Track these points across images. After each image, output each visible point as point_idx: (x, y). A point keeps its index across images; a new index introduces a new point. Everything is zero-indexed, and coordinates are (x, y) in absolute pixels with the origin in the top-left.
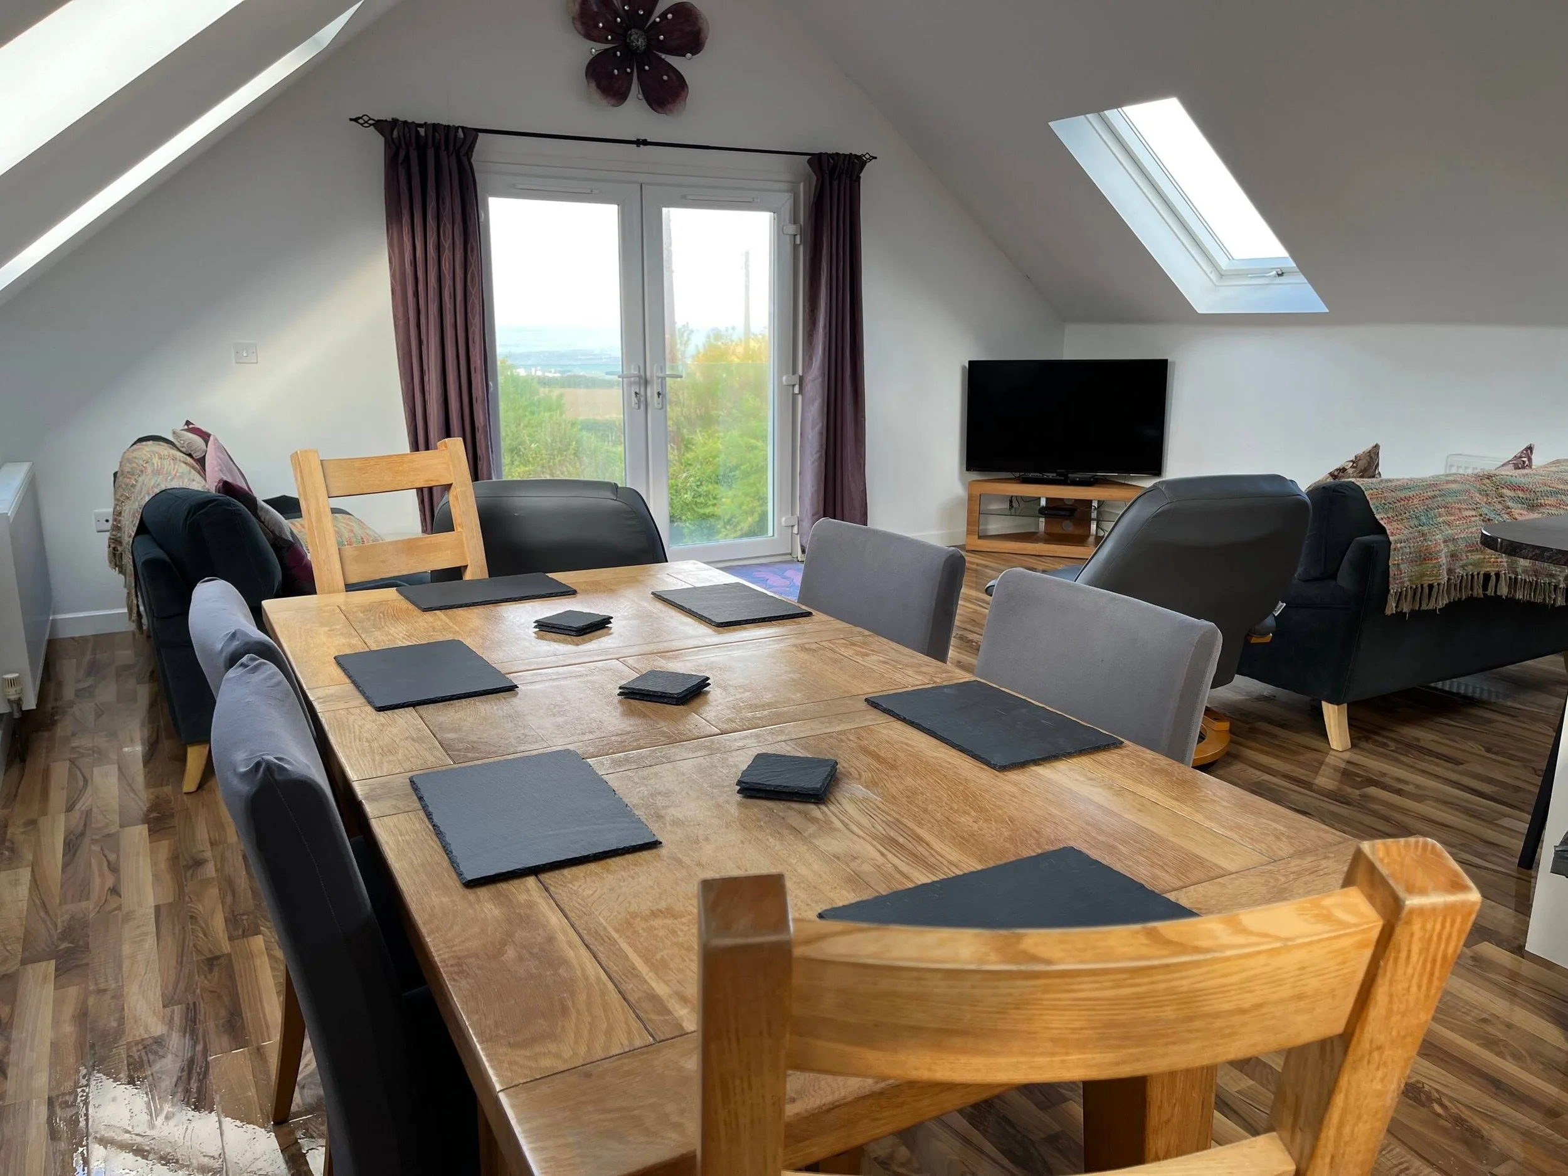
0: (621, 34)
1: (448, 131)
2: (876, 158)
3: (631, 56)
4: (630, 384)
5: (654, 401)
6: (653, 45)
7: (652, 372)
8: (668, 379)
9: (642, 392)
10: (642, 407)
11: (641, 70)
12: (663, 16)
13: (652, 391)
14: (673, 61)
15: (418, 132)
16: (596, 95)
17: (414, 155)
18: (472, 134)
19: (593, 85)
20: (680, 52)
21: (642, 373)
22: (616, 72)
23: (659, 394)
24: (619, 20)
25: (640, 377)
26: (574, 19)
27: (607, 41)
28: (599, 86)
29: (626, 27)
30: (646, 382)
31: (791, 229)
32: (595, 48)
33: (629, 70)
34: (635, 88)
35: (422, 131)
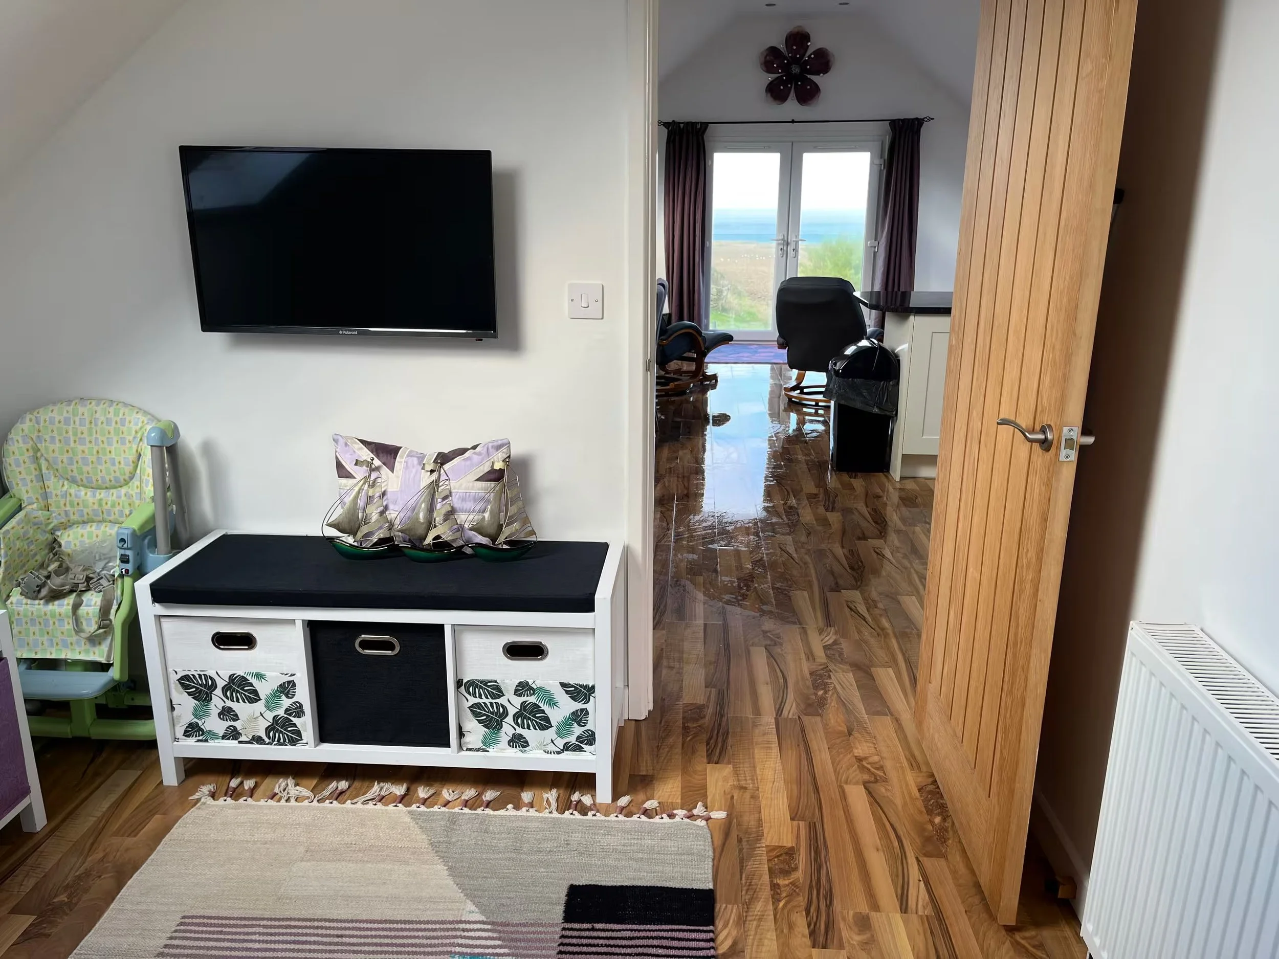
0: (786, 69)
1: (693, 124)
2: (933, 119)
3: (792, 78)
4: (779, 244)
5: (791, 253)
6: (804, 71)
7: (792, 238)
8: (800, 242)
9: (785, 248)
10: (785, 256)
11: (796, 84)
12: (809, 57)
13: (790, 249)
14: (814, 78)
15: (680, 126)
16: (770, 99)
17: (677, 138)
18: (705, 125)
19: (769, 95)
20: (817, 73)
21: (786, 239)
22: (782, 87)
23: (794, 250)
24: (786, 61)
25: (783, 240)
26: (761, 64)
27: (779, 73)
28: (772, 96)
29: (789, 64)
30: (788, 244)
31: (877, 161)
32: (770, 77)
33: (789, 86)
34: (792, 94)
35: (682, 125)
